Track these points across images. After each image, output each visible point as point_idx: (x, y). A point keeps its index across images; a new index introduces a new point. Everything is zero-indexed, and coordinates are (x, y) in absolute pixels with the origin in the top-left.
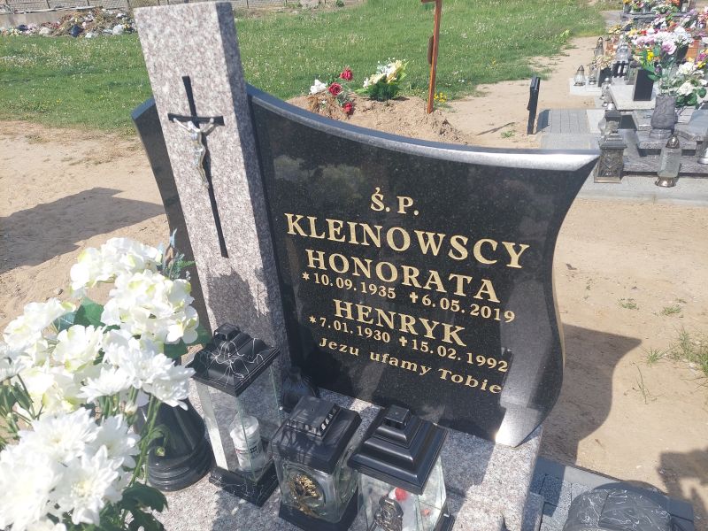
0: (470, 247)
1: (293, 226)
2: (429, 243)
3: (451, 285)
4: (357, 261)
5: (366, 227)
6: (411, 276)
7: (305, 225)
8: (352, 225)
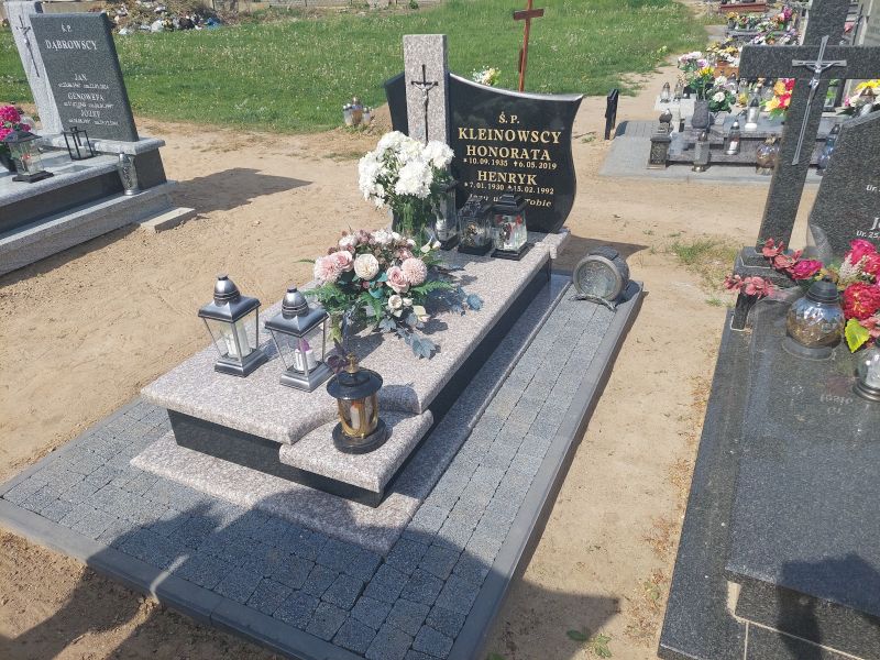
0: (539, 136)
1: (462, 134)
2: (523, 136)
3: (531, 155)
4: (491, 149)
5: (496, 131)
6: (515, 153)
7: (468, 133)
8: (490, 131)
